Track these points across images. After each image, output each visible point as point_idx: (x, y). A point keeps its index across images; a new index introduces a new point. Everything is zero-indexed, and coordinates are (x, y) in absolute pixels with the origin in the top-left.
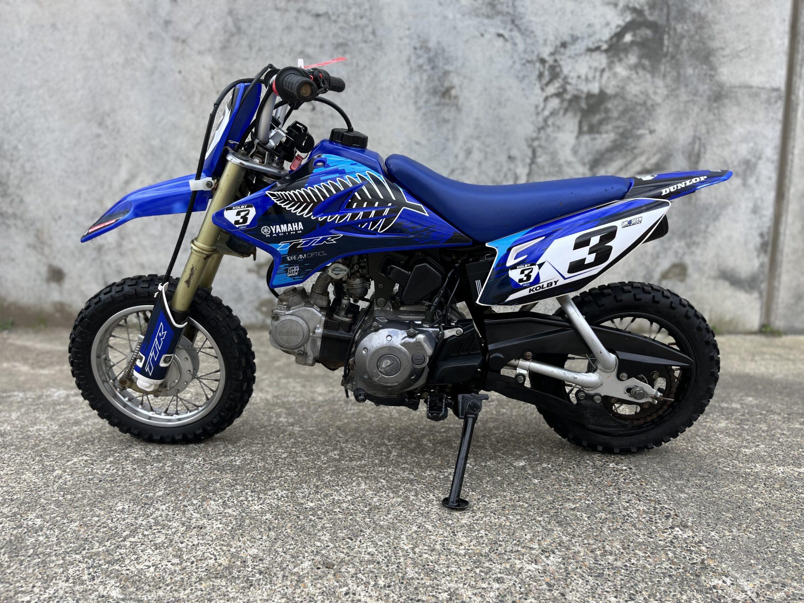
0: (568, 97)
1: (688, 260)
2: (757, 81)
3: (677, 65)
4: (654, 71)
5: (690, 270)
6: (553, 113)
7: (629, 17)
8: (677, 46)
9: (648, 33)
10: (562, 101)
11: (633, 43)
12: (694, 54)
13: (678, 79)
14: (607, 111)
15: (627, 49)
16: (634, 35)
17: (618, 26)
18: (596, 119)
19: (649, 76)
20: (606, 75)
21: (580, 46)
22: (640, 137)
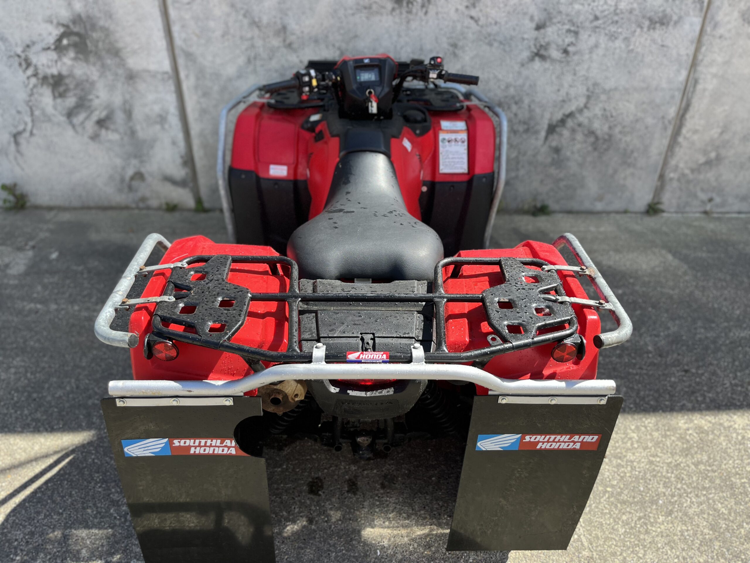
0: (41, 76)
1: (143, 170)
2: (152, 67)
3: (100, 58)
4: (87, 61)
5: (146, 176)
6: (35, 86)
7: (62, 30)
8: (97, 46)
9: (76, 39)
10: (38, 79)
11: (69, 45)
12: (109, 51)
13: (103, 66)
14: (66, 85)
15: (66, 48)
16: (68, 40)
17: (57, 35)
18: (62, 89)
19: (84, 65)
20: (59, 64)
21: (37, 47)
22: (91, 100)
